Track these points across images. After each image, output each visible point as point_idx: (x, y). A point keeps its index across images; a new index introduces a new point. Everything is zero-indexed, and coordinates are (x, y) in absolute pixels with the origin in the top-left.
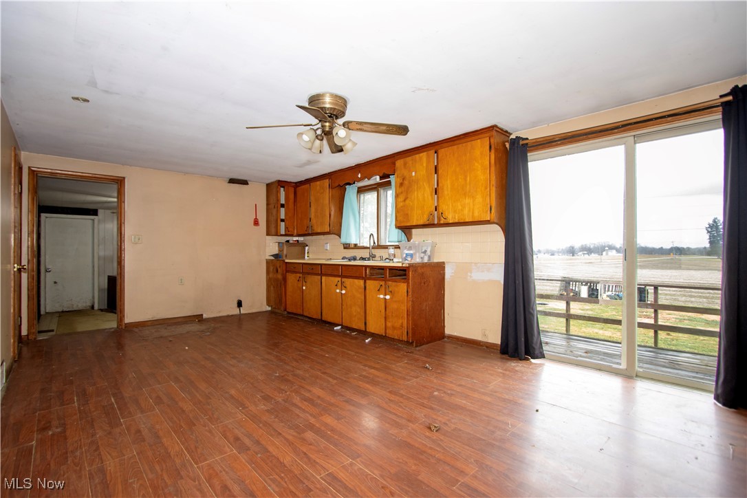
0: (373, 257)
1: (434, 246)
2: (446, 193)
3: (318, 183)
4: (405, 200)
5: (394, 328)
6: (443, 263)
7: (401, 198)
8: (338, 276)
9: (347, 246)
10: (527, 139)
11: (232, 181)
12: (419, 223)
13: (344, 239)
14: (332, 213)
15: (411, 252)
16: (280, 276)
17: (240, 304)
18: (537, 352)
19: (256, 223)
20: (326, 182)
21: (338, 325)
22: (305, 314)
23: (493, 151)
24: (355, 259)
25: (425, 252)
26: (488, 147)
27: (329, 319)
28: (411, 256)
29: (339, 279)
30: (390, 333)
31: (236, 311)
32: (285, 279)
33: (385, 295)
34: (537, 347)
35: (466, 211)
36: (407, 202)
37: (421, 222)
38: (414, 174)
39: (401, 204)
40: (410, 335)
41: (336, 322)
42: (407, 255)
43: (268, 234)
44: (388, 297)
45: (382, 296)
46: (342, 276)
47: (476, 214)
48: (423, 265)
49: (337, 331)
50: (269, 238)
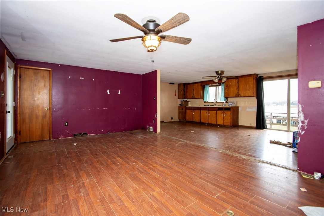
0: (215, 105)
1: (237, 102)
2: (241, 89)
3: (197, 84)
4: (228, 90)
5: (226, 123)
6: (238, 107)
7: (227, 90)
8: (207, 110)
9: (205, 102)
10: (263, 77)
11: (171, 83)
12: (232, 96)
13: (205, 100)
14: (202, 93)
15: (231, 104)
16: (184, 111)
17: (172, 118)
18: (265, 127)
19: (176, 95)
20: (200, 84)
21: (206, 123)
22: (194, 121)
23: (254, 80)
24: (208, 105)
25: (235, 104)
26: (253, 79)
27: (203, 122)
28: (231, 105)
29: (207, 111)
30: (225, 124)
31: (171, 121)
32: (186, 111)
33: (224, 114)
34: (265, 126)
35: (247, 94)
36: (229, 91)
37: (233, 96)
38: (231, 84)
39: (227, 91)
40: (231, 124)
41: (206, 122)
42: (230, 104)
43: (179, 98)
44: (224, 115)
45: (222, 115)
46: (208, 110)
47: (250, 94)
48: (234, 107)
49: (206, 125)
50: (178, 99)
